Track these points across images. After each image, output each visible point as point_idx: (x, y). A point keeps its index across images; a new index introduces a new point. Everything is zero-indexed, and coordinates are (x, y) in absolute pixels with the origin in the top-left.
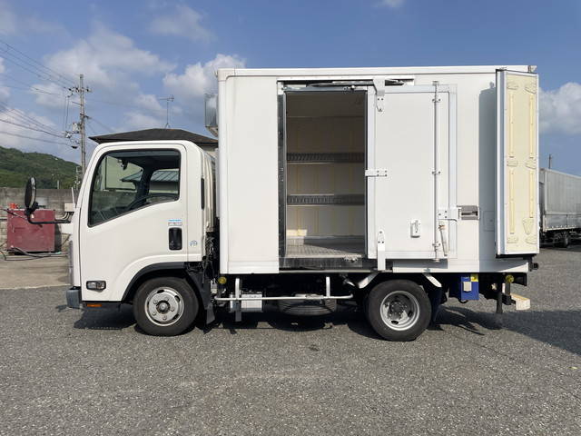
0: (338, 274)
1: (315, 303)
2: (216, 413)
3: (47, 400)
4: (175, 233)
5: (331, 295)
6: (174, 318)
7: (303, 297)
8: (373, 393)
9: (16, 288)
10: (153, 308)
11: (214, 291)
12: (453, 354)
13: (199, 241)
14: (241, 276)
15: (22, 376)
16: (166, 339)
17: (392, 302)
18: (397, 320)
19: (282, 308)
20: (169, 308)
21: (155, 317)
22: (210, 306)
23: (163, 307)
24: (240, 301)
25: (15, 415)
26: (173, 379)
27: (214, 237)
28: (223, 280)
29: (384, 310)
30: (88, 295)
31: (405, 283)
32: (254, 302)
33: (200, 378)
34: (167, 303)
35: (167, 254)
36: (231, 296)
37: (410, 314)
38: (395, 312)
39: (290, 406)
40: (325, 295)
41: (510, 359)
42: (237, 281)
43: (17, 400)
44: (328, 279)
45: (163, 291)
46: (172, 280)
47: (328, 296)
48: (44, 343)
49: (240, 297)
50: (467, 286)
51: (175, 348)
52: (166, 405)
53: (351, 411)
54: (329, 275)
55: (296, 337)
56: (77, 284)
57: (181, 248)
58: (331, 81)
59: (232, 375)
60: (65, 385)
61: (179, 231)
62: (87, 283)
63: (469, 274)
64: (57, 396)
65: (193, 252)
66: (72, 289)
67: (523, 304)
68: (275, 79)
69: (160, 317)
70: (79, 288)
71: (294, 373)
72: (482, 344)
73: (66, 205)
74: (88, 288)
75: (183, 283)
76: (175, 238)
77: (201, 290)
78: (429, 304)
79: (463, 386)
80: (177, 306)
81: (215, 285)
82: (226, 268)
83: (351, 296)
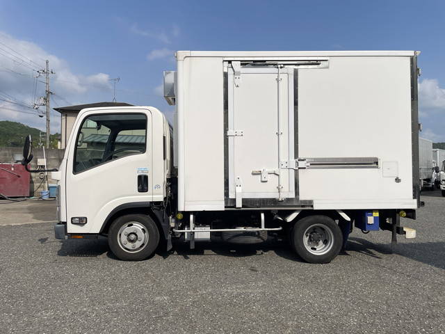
0: (270, 211)
1: (252, 234)
2: (191, 322)
3: (51, 313)
4: (143, 178)
5: (265, 228)
6: (141, 247)
7: (242, 229)
8: (311, 304)
9: (4, 225)
10: (124, 238)
11: (172, 225)
12: (363, 273)
13: (162, 185)
14: (194, 213)
15: (26, 294)
16: (134, 264)
17: (311, 233)
18: (315, 247)
19: (226, 238)
20: (137, 238)
21: (126, 246)
22: (169, 237)
23: (132, 237)
24: (194, 232)
25: (27, 325)
26: (149, 294)
27: (172, 182)
28: (180, 216)
29: (306, 239)
30: (72, 229)
31: (322, 218)
32: (203, 233)
33: (170, 293)
34: (135, 234)
35: (136, 195)
36: (186, 228)
37: (326, 242)
38: (314, 241)
39: (248, 315)
40: (261, 228)
41: (408, 276)
42: (192, 217)
43: (25, 313)
44: (263, 215)
45: (132, 225)
46: (139, 216)
47: (263, 228)
48: (37, 267)
49: (194, 229)
50: (371, 220)
51: (144, 270)
52: (149, 315)
53: (298, 318)
54: (264, 211)
55: (238, 261)
56: (63, 219)
57: (147, 191)
58: (265, 61)
59: (195, 290)
60: (62, 300)
61: (146, 178)
62: (72, 219)
63: (371, 211)
64: (58, 310)
65: (156, 194)
66: (59, 224)
67: (411, 234)
68: (221, 59)
69: (129, 246)
70: (65, 223)
71: (244, 288)
72: (382, 265)
73: (39, 160)
74: (72, 223)
75: (147, 218)
76: (143, 183)
77: (163, 224)
78: (341, 234)
79: (378, 297)
80: (143, 237)
81: (173, 220)
82: (182, 206)
83: (280, 228)
